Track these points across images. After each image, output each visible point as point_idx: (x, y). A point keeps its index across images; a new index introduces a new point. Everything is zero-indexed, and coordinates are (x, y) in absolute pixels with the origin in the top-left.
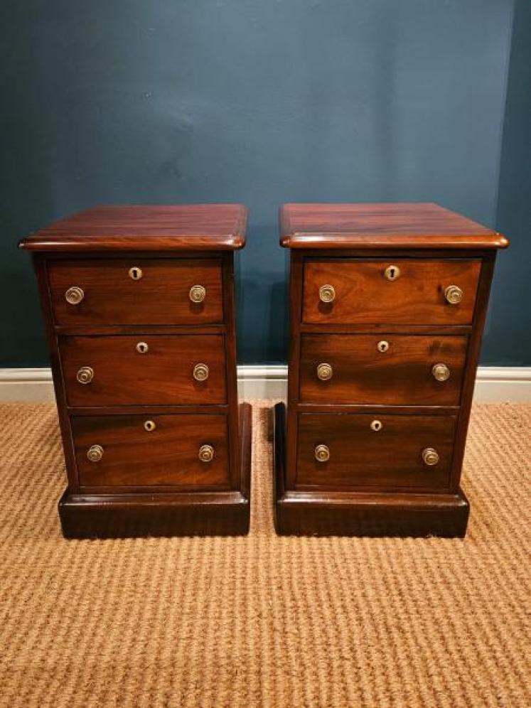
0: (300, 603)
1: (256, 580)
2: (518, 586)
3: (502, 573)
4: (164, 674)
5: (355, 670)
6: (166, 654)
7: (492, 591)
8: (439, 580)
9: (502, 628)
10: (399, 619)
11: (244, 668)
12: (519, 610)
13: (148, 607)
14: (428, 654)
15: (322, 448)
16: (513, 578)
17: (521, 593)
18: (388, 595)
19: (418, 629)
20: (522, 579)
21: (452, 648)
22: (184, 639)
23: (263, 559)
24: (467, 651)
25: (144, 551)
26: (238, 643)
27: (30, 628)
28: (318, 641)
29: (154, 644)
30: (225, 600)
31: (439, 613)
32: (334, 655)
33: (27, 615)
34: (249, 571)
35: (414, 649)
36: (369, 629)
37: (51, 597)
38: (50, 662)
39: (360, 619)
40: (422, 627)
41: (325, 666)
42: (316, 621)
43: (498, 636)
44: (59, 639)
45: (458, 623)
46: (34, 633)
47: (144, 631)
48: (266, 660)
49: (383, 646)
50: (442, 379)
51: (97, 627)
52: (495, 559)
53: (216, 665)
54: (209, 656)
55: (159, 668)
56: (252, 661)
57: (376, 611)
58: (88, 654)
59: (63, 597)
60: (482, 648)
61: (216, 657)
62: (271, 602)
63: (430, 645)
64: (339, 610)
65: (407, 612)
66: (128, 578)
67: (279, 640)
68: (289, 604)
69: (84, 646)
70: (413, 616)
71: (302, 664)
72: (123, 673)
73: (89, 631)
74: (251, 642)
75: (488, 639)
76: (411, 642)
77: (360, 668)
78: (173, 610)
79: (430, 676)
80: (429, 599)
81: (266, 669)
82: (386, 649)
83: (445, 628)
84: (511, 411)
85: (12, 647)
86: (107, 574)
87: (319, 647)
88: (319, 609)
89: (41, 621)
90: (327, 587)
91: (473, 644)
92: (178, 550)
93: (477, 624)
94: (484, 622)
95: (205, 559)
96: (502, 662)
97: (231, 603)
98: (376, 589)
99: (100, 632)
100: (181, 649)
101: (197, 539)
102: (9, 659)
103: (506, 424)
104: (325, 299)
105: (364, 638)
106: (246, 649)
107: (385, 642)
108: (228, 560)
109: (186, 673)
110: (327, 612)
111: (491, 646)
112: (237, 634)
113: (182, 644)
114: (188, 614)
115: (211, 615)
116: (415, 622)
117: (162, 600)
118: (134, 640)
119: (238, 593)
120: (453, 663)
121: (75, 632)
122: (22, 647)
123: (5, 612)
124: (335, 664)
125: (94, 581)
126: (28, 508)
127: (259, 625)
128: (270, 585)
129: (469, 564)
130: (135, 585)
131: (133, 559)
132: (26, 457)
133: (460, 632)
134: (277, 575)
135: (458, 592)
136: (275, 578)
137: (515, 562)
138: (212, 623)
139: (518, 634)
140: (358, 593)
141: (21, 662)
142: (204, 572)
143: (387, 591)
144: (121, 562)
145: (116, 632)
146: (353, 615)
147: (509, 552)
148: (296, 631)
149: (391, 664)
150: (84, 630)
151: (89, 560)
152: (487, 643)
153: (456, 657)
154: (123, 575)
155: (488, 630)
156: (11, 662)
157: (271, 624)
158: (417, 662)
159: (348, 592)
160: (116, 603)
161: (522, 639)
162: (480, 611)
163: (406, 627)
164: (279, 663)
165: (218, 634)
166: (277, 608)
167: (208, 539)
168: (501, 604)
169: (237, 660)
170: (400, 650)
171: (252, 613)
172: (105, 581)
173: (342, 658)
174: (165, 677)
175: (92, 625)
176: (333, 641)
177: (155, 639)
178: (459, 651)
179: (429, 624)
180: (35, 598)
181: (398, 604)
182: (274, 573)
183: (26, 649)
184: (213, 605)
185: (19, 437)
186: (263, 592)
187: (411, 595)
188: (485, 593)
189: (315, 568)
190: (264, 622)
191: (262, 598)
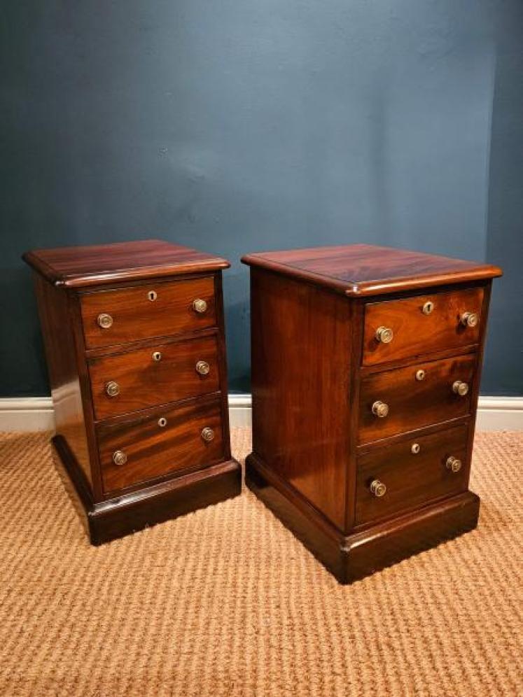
0: (296, 621)
1: (256, 599)
2: (506, 607)
3: (491, 595)
4: (165, 686)
5: (345, 685)
6: (168, 668)
7: (481, 611)
8: (430, 600)
9: (488, 647)
10: (390, 637)
11: (240, 681)
12: (505, 630)
13: (153, 623)
14: (416, 671)
16: (501, 599)
17: (508, 613)
18: (380, 614)
19: (407, 646)
20: (510, 601)
21: (439, 665)
22: (185, 654)
23: (263, 580)
24: (454, 669)
25: (150, 571)
26: (235, 658)
27: (42, 642)
28: (312, 657)
29: (157, 658)
30: (226, 618)
31: (428, 632)
32: (327, 671)
33: (41, 629)
34: (249, 591)
35: (403, 666)
36: (360, 646)
37: (63, 613)
38: (60, 673)
39: (353, 637)
40: (412, 645)
41: (318, 680)
42: (310, 638)
43: (484, 655)
44: (69, 652)
45: (446, 642)
46: (46, 646)
47: (148, 645)
48: (262, 675)
49: (373, 663)
51: (104, 641)
52: (485, 581)
53: (214, 678)
54: (208, 670)
55: (161, 680)
56: (248, 675)
57: (368, 628)
58: (95, 666)
59: (74, 613)
60: (468, 665)
61: (215, 671)
62: (268, 620)
63: (418, 662)
64: (334, 628)
65: (397, 631)
66: (135, 597)
67: (274, 655)
68: (286, 622)
69: (91, 659)
70: (403, 635)
71: (295, 679)
72: (127, 685)
73: (96, 646)
74: (248, 658)
75: (474, 656)
76: (400, 659)
77: (350, 683)
78: (176, 626)
79: (417, 691)
80: (420, 619)
81: (261, 683)
82: (376, 666)
83: (434, 647)
84: (508, 439)
85: (25, 658)
86: (116, 592)
87: (312, 663)
88: (314, 627)
89: (52, 634)
90: (323, 607)
91: (460, 662)
92: (184, 571)
93: (464, 643)
94: (471, 641)
95: (208, 580)
96: (485, 678)
97: (231, 620)
98: (369, 608)
99: (107, 646)
100: (182, 664)
102: (22, 670)
103: (502, 452)
105: (356, 654)
106: (243, 664)
107: (375, 659)
108: (230, 580)
109: (186, 686)
110: (321, 630)
111: (477, 663)
112: (235, 649)
113: (184, 658)
114: (190, 630)
115: (211, 631)
116: (405, 641)
117: (167, 617)
118: (138, 654)
119: (238, 611)
120: (439, 679)
121: (83, 646)
122: (34, 658)
123: (20, 626)
124: (327, 679)
125: (103, 598)
126: (45, 529)
127: (257, 641)
128: (269, 604)
129: (460, 586)
130: (142, 603)
131: (140, 578)
132: (44, 481)
133: (447, 650)
134: (276, 595)
135: (447, 612)
136: (274, 597)
137: (504, 584)
138: (212, 639)
139: (503, 653)
140: (352, 612)
141: (32, 672)
142: (206, 591)
143: (380, 611)
144: (129, 582)
145: (122, 646)
146: (346, 633)
147: (500, 574)
148: (292, 648)
149: (380, 679)
150: (92, 644)
151: (100, 579)
152: (472, 661)
153: (442, 673)
154: (131, 593)
155: (474, 649)
156: (23, 672)
157: (268, 640)
158: (405, 679)
159: (342, 612)
160: (123, 619)
161: (506, 658)
162: (467, 631)
163: (396, 644)
164: (274, 677)
165: (218, 648)
166: (274, 626)
168: (488, 624)
169: (234, 674)
170: (389, 667)
171: (250, 630)
172: (114, 598)
173: (333, 673)
174: (166, 689)
175: (100, 639)
176: (325, 657)
177: (158, 654)
178: (446, 668)
179: (419, 643)
180: (49, 613)
181: (390, 623)
182: (272, 592)
183: (38, 660)
184: (214, 622)
185: (39, 463)
186: (262, 610)
187: (403, 615)
188: (473, 613)
189: (313, 588)
190: (261, 639)
191: (261, 616)
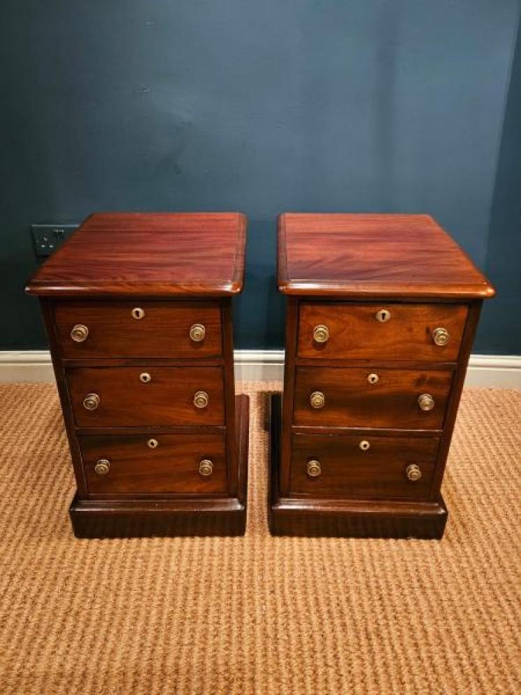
0: (290, 609)
1: (251, 585)
2: (486, 592)
3: (473, 577)
4: (169, 681)
5: (338, 677)
6: (170, 661)
7: (463, 596)
8: (416, 584)
9: (470, 637)
10: (379, 625)
11: (239, 675)
12: (485, 616)
13: (154, 612)
14: (403, 661)
15: (314, 464)
16: (482, 583)
17: (489, 598)
18: (370, 599)
19: (395, 634)
20: (491, 584)
21: (424, 655)
22: (186, 645)
23: (258, 561)
24: (437, 659)
25: (149, 551)
26: (234, 649)
27: (48, 633)
28: (306, 648)
29: (159, 650)
30: (223, 605)
31: (414, 621)
32: (320, 663)
33: (46, 619)
34: (245, 574)
35: (390, 656)
36: (351, 634)
37: (66, 601)
38: (68, 667)
39: (344, 625)
40: (399, 633)
41: (312, 672)
42: (304, 626)
43: (465, 643)
44: (75, 644)
45: (430, 629)
46: (52, 638)
47: (150, 637)
48: (260, 668)
49: (363, 653)
50: (427, 409)
51: (108, 631)
52: (468, 562)
53: (215, 671)
54: (209, 663)
55: (165, 674)
56: (247, 668)
57: (358, 617)
58: (100, 659)
59: (77, 600)
60: (450, 655)
61: (215, 663)
62: (264, 607)
63: (404, 652)
64: (325, 616)
65: (385, 617)
66: (135, 581)
67: (271, 647)
68: (280, 609)
69: (97, 651)
70: (391, 623)
71: (291, 671)
72: (132, 680)
73: (101, 636)
74: (246, 648)
75: (456, 646)
76: (388, 649)
77: (341, 675)
78: (176, 615)
79: (403, 684)
80: (406, 605)
81: (259, 677)
82: (366, 657)
83: (419, 635)
85: (33, 652)
86: (116, 576)
87: (306, 654)
88: (307, 614)
89: (57, 625)
90: (316, 592)
91: (443, 651)
92: (180, 551)
93: (447, 630)
94: (454, 629)
95: (205, 562)
96: (467, 669)
97: (229, 607)
98: (359, 593)
99: (112, 637)
100: (184, 656)
101: (197, 539)
102: (32, 665)
104: (319, 339)
105: (347, 644)
106: (241, 656)
107: (365, 649)
108: (226, 563)
109: (188, 680)
110: (314, 618)
111: (458, 653)
112: (234, 640)
113: (185, 649)
114: (189, 618)
115: (210, 620)
116: (392, 629)
117: (167, 604)
118: (142, 645)
119: (235, 597)
120: (423, 670)
121: (89, 638)
122: (42, 652)
123: (25, 615)
124: (320, 671)
125: (104, 583)
126: (41, 503)
127: (254, 631)
128: (264, 589)
129: (444, 568)
130: (142, 588)
131: (139, 560)
132: (36, 446)
133: (431, 638)
134: (270, 579)
135: (432, 597)
136: (269, 581)
137: (486, 565)
138: (211, 628)
139: (483, 641)
140: (343, 597)
141: (41, 667)
142: (204, 575)
143: (369, 596)
144: (128, 564)
145: (125, 637)
146: (337, 622)
147: (482, 555)
148: (286, 638)
149: (369, 671)
150: (96, 635)
151: (100, 560)
152: (455, 651)
153: (427, 664)
154: (130, 578)
155: (456, 637)
156: (33, 667)
157: (265, 629)
158: (392, 671)
159: (333, 597)
160: (125, 607)
161: (486, 646)
162: (450, 617)
163: (384, 634)
164: (270, 670)
165: (217, 639)
166: (269, 614)
167: (208, 539)
168: (470, 610)
169: (233, 668)
170: (378, 657)
171: (247, 619)
172: (114, 583)
173: (326, 665)
174: (170, 684)
175: (103, 631)
176: (318, 648)
177: (161, 646)
178: (430, 657)
179: (405, 630)
180: (52, 601)
181: (378, 609)
182: (267, 577)
183: (46, 652)
184: (212, 609)
185: (29, 422)
186: (257, 597)
187: (390, 600)
188: (456, 598)
189: (305, 571)
190: (258, 628)
191: (257, 603)
